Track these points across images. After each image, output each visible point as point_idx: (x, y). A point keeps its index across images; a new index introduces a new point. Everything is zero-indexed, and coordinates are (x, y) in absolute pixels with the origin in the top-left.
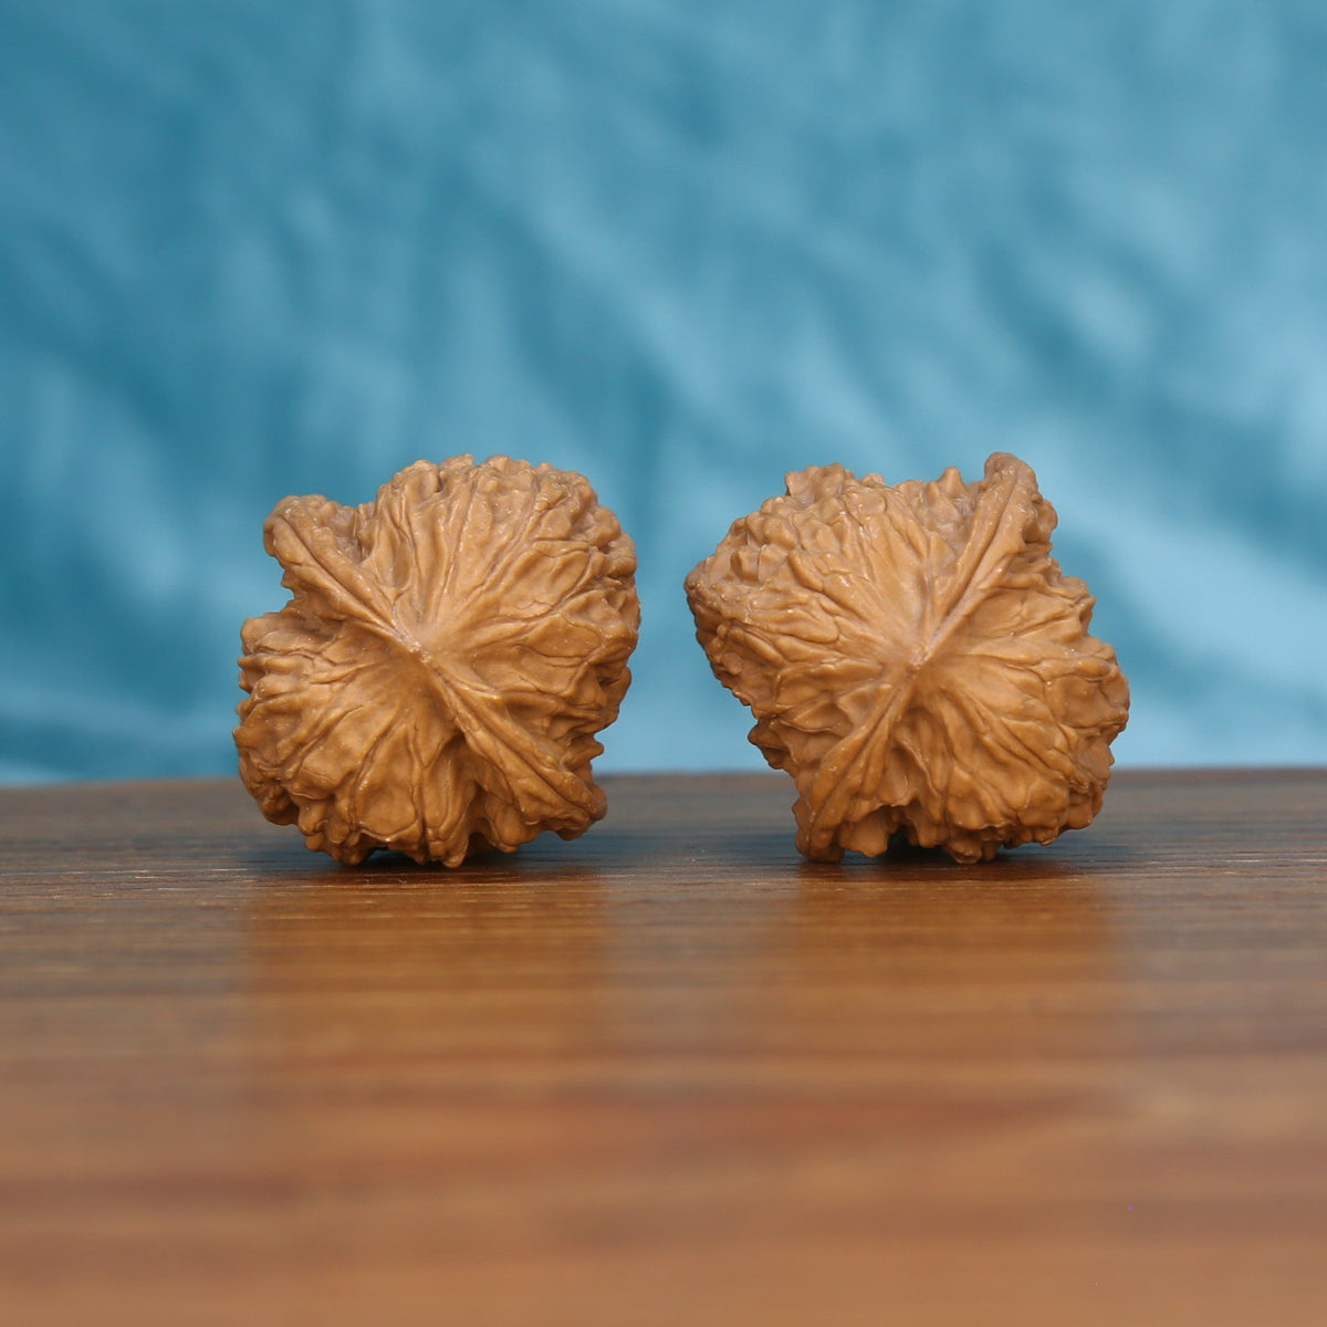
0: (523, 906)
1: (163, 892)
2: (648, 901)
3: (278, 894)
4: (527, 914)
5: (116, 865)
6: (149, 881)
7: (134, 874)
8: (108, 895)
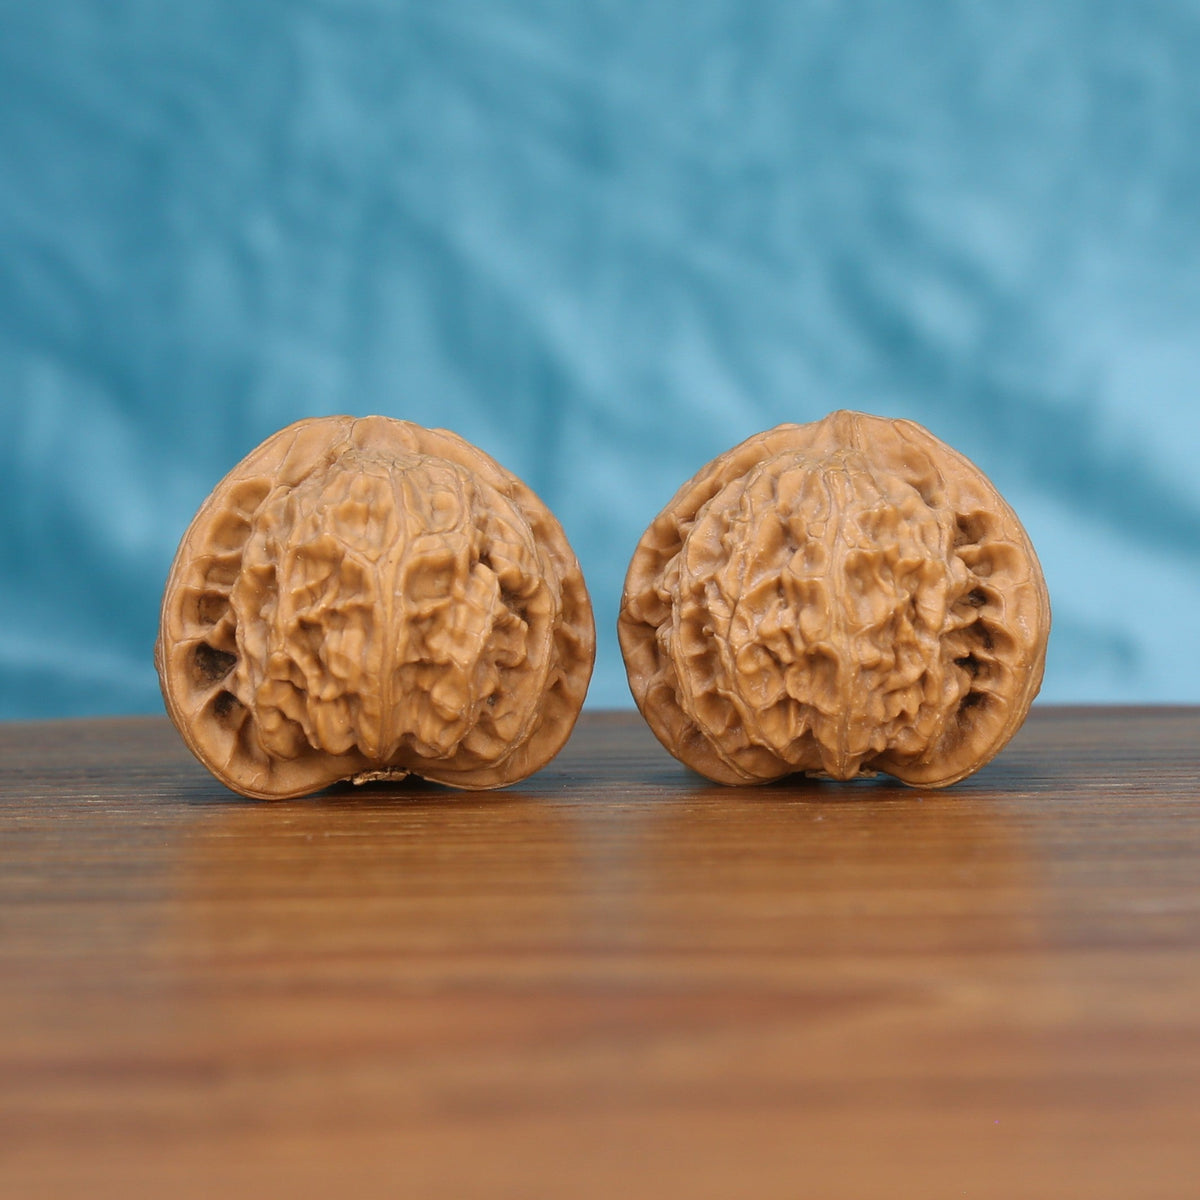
0: (419, 826)
1: (111, 814)
3: (209, 816)
4: (422, 833)
5: (70, 791)
6: (99, 804)
7: (87, 799)
8: (64, 816)
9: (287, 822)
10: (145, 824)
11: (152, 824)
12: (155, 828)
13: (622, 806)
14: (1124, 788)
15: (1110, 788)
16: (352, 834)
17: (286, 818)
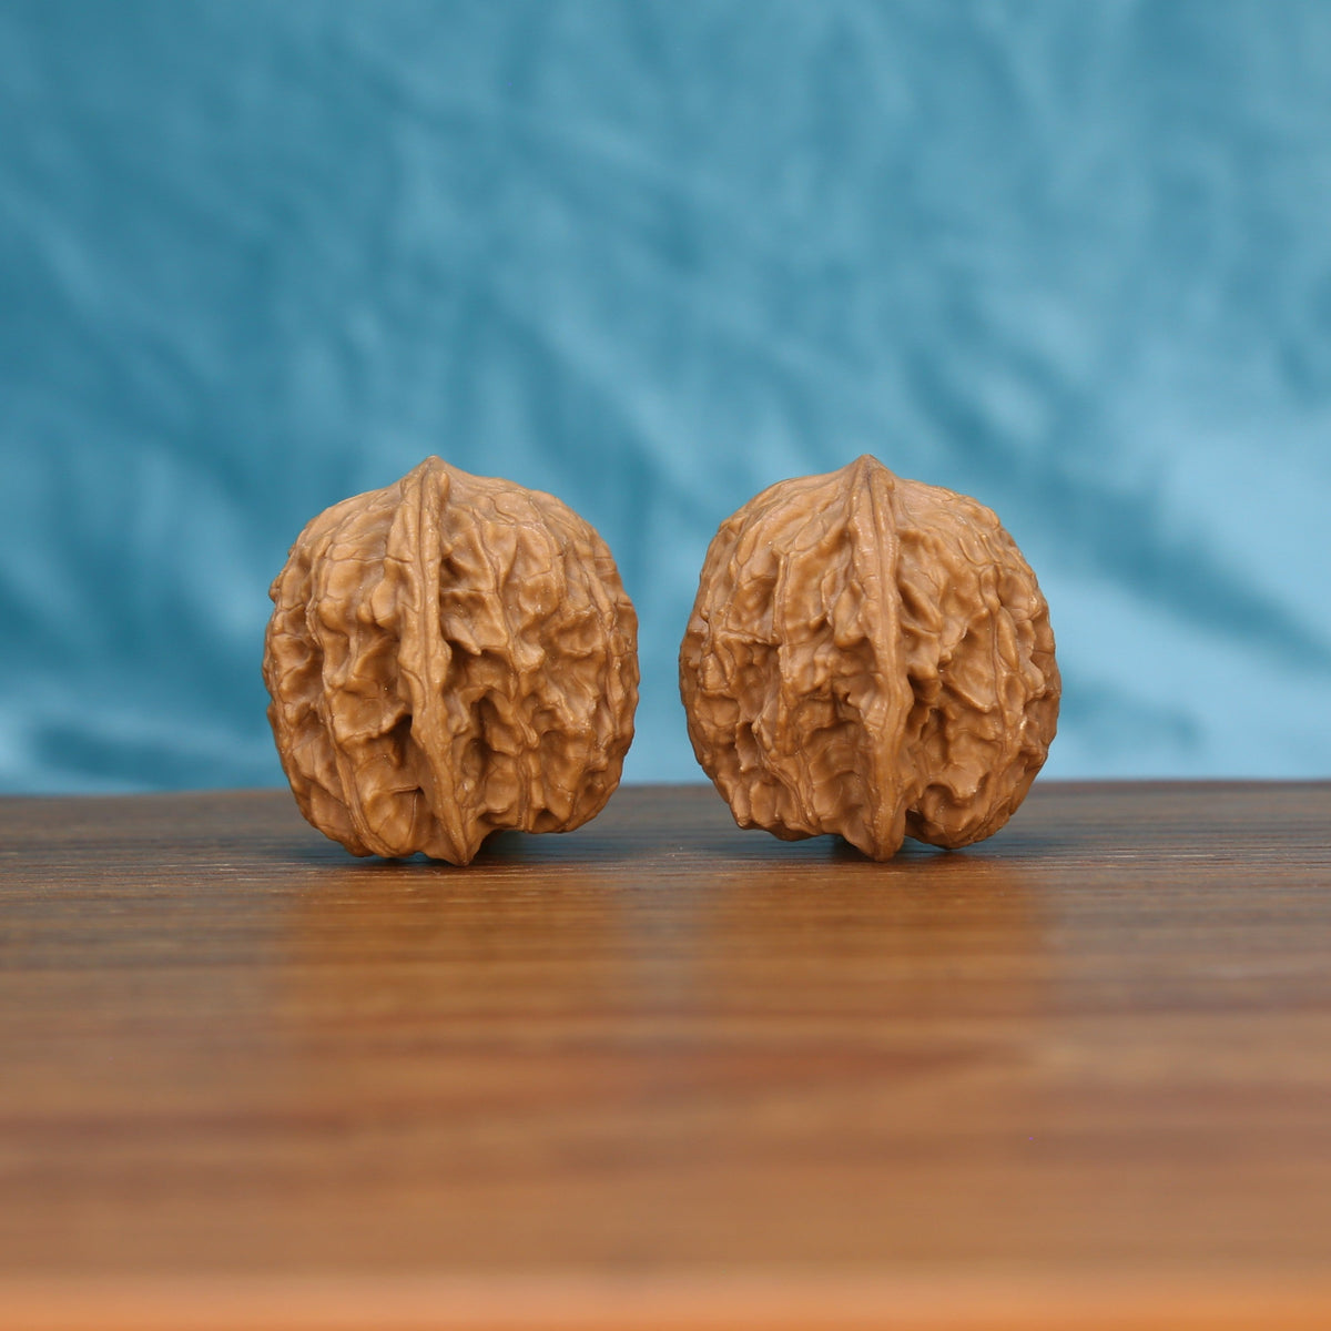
0: (534, 894)
1: (242, 882)
2: (637, 890)
3: (336, 883)
5: (203, 859)
6: (230, 873)
7: (218, 867)
8: (197, 884)
10: (276, 891)
14: (1206, 859)
15: (1191, 859)
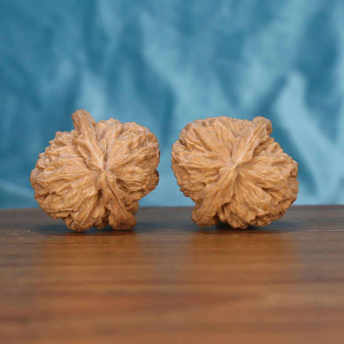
9: (73, 241)
11: (31, 242)
12: (31, 243)
13: (180, 237)
16: (92, 245)
17: (73, 240)
